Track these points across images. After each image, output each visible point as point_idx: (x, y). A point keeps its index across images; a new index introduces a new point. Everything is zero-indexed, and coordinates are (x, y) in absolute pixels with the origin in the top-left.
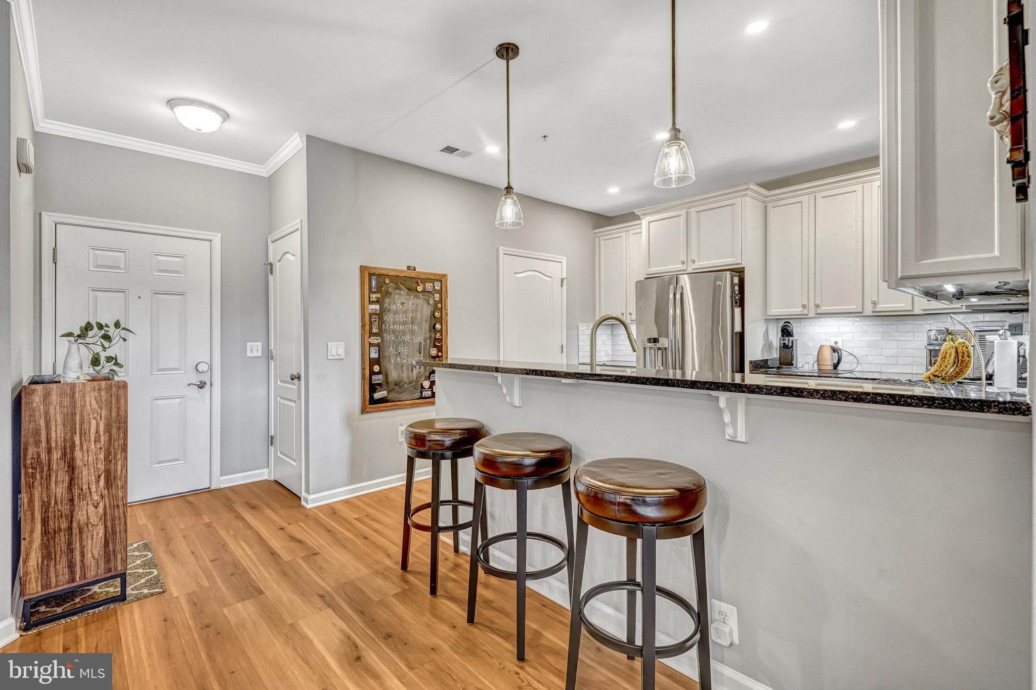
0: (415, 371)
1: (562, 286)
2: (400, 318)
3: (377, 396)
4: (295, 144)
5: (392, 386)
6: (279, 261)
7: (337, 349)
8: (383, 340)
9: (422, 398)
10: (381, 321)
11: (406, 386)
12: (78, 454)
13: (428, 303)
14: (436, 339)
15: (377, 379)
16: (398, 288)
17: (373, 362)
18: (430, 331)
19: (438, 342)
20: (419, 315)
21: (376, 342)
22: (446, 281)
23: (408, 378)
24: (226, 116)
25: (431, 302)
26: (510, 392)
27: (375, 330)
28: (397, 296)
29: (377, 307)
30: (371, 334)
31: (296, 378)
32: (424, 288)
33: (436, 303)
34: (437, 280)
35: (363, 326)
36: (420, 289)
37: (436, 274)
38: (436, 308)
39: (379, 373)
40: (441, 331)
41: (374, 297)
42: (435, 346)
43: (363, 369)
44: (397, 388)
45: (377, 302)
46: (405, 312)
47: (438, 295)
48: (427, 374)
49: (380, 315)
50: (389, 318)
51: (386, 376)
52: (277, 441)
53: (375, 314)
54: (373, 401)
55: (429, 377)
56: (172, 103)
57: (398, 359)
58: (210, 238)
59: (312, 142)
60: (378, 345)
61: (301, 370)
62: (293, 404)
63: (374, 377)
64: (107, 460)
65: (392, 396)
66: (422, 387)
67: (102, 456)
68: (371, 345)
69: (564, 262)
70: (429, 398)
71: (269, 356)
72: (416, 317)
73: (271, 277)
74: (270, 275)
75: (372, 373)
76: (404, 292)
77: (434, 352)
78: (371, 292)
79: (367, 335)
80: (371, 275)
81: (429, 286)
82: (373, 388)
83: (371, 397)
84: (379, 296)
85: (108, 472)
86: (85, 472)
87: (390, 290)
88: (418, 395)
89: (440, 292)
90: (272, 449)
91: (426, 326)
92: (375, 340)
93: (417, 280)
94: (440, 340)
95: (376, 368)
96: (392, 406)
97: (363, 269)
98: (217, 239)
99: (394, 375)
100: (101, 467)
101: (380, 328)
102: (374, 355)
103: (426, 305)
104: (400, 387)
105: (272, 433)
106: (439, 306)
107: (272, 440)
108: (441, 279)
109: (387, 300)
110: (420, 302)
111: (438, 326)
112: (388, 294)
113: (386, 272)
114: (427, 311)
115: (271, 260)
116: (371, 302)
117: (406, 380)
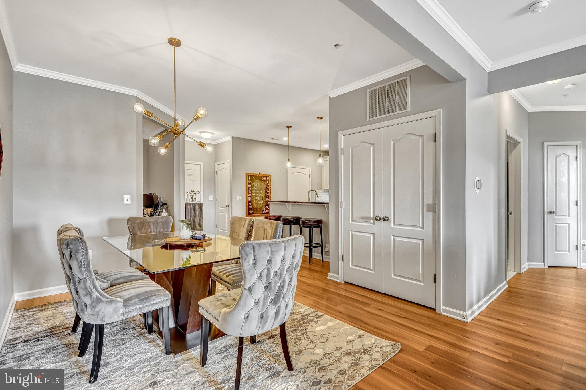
0: (261, 205)
1: (309, 177)
2: (257, 188)
3: (250, 212)
4: (229, 138)
5: (254, 209)
6: (220, 171)
7: (240, 198)
8: (252, 195)
9: (263, 213)
10: (252, 190)
11: (258, 209)
12: (195, 219)
13: (265, 184)
14: (267, 195)
15: (250, 207)
16: (256, 179)
17: (250, 202)
18: (266, 192)
19: (268, 196)
20: (262, 188)
21: (250, 196)
22: (270, 177)
23: (259, 207)
24: (213, 134)
25: (266, 183)
26: (289, 207)
27: (250, 192)
28: (256, 182)
29: (250, 185)
30: (249, 193)
31: (228, 206)
32: (264, 179)
33: (267, 184)
34: (268, 177)
35: (246, 191)
36: (262, 179)
37: (268, 175)
38: (267, 185)
39: (251, 205)
40: (269, 193)
41: (249, 182)
42: (267, 197)
43: (247, 204)
44: (256, 210)
45: (250, 184)
46: (258, 187)
47: (268, 181)
48: (265, 206)
49: (251, 188)
50: (253, 188)
51: (253, 206)
52: (219, 226)
53: (250, 187)
54: (249, 213)
55: (265, 207)
56: (200, 132)
57: (256, 201)
58: (200, 164)
59: (234, 138)
60: (251, 197)
61: (229, 204)
62: (226, 214)
63: (249, 206)
64: (200, 221)
65: (255, 212)
66: (263, 210)
67: (199, 220)
68: (249, 197)
69: (310, 169)
70: (265, 213)
71: (215, 200)
72: (261, 188)
73: (216, 176)
74: (216, 175)
75: (249, 205)
76: (258, 180)
77: (267, 199)
78: (249, 181)
79: (248, 193)
80: (249, 176)
81: (265, 178)
82: (249, 210)
83: (249, 212)
84: (251, 182)
85: (200, 223)
86: (196, 223)
87: (254, 180)
88: (262, 212)
89: (269, 180)
90: (217, 229)
91: (264, 191)
92: (250, 195)
93: (261, 177)
94: (269, 196)
95: (250, 204)
96: (254, 215)
97: (246, 174)
98: (202, 164)
99: (255, 206)
100: (199, 222)
101: (251, 192)
102: (249, 200)
103: (264, 184)
104: (257, 210)
105: (217, 224)
106: (268, 185)
107: (216, 226)
108: (269, 176)
109: (253, 183)
110: (263, 183)
111: (268, 191)
112: (253, 181)
113: (253, 175)
114: (264, 186)
115: (216, 170)
116: (249, 184)
117: (258, 208)
